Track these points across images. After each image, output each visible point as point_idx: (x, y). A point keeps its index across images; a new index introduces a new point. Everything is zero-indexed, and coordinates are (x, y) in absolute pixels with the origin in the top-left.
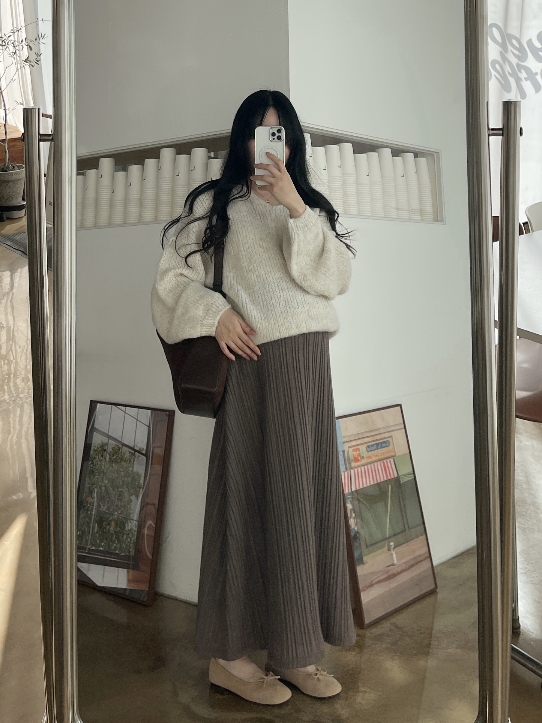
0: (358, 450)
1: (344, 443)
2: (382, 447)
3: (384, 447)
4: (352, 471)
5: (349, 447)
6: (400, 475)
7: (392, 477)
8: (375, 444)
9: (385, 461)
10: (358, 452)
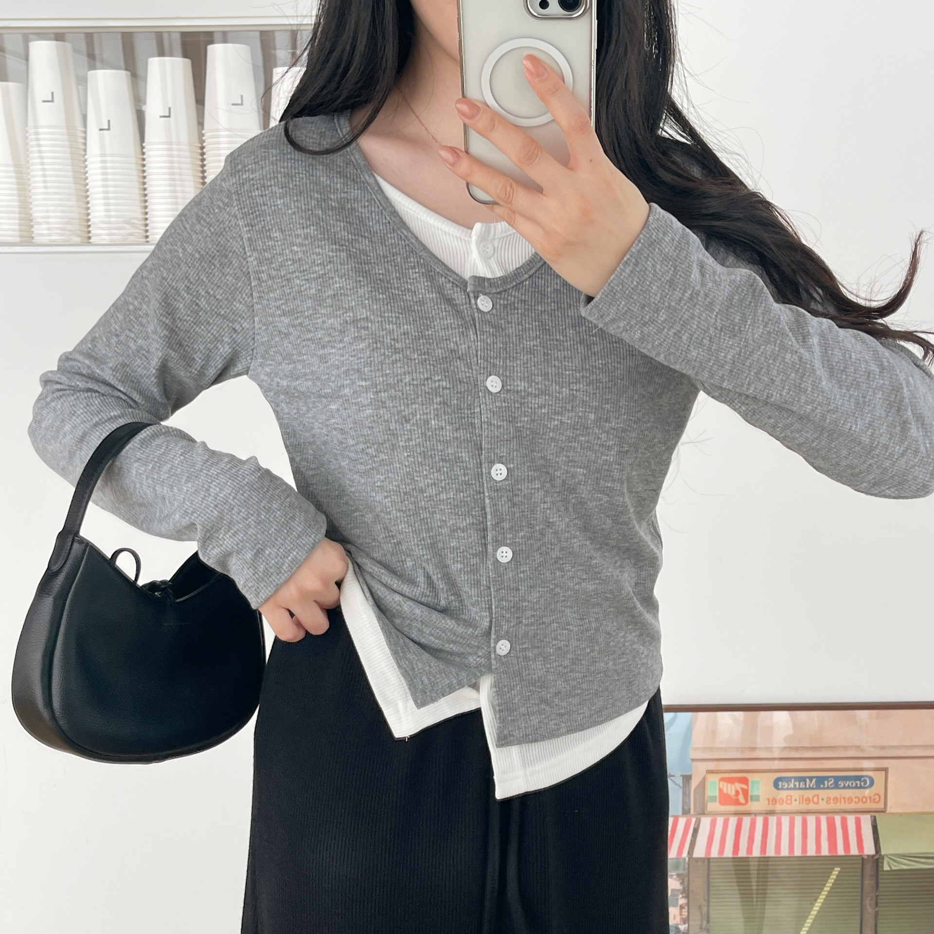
0: (745, 781)
1: (693, 760)
2: (836, 786)
3: (844, 787)
4: (706, 822)
5: (710, 772)
6: (883, 852)
7: (854, 851)
8: (811, 778)
9: (838, 819)
10: (738, 786)
